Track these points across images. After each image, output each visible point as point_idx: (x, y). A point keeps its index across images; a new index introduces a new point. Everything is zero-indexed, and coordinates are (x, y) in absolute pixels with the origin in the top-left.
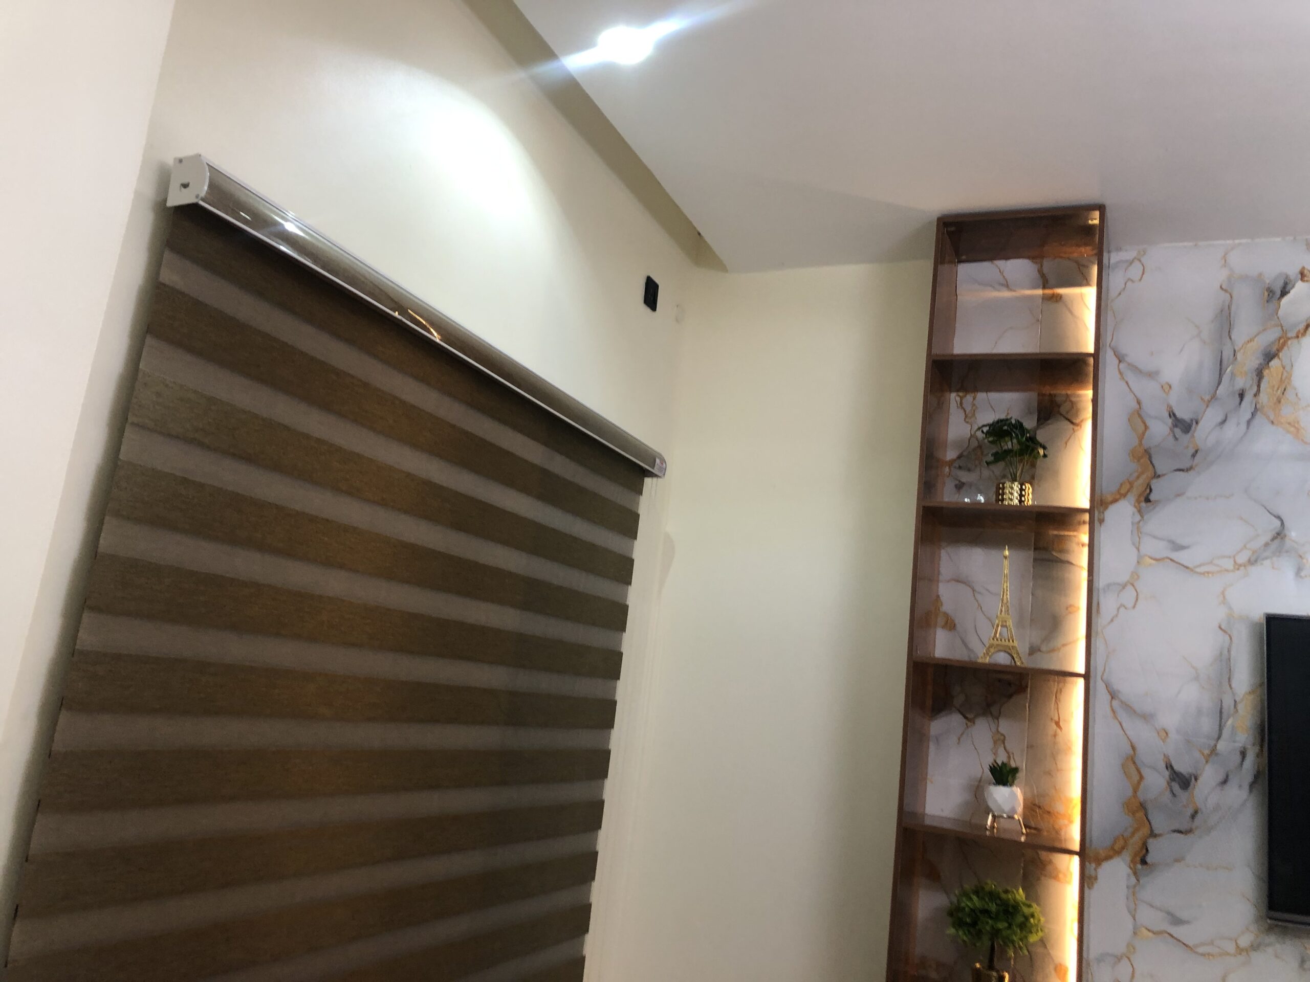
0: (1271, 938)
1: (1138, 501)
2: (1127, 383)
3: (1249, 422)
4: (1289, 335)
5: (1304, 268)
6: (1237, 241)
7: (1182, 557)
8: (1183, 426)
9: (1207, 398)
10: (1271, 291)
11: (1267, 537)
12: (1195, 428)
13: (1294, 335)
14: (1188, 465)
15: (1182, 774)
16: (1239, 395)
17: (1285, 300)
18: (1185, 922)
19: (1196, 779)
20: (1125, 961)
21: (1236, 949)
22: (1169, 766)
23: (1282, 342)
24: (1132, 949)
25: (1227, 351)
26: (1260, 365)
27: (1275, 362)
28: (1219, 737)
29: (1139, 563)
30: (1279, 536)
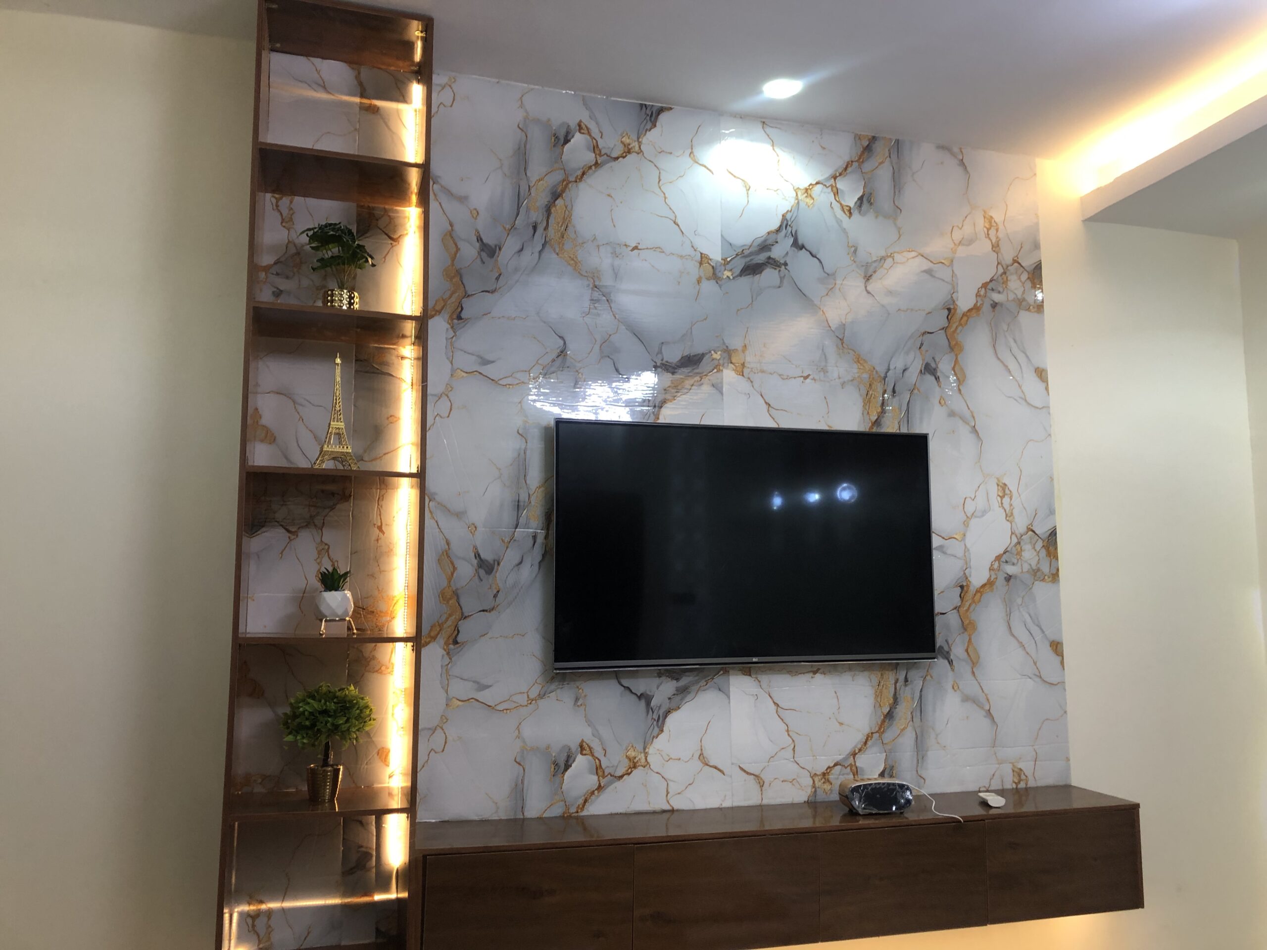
0: (553, 687)
1: (451, 318)
2: (440, 204)
3: (540, 252)
4: (571, 179)
5: (580, 121)
6: (532, 86)
7: (487, 370)
8: (489, 251)
9: (508, 227)
10: (557, 138)
11: (554, 355)
12: (499, 254)
13: (574, 179)
14: (494, 288)
15: (487, 561)
16: (533, 226)
17: (567, 147)
18: (488, 687)
19: (499, 564)
20: (439, 731)
21: (528, 701)
22: (477, 555)
23: (565, 185)
24: (445, 719)
25: (524, 187)
26: (548, 201)
27: (560, 202)
28: (517, 525)
29: (452, 375)
30: (563, 353)
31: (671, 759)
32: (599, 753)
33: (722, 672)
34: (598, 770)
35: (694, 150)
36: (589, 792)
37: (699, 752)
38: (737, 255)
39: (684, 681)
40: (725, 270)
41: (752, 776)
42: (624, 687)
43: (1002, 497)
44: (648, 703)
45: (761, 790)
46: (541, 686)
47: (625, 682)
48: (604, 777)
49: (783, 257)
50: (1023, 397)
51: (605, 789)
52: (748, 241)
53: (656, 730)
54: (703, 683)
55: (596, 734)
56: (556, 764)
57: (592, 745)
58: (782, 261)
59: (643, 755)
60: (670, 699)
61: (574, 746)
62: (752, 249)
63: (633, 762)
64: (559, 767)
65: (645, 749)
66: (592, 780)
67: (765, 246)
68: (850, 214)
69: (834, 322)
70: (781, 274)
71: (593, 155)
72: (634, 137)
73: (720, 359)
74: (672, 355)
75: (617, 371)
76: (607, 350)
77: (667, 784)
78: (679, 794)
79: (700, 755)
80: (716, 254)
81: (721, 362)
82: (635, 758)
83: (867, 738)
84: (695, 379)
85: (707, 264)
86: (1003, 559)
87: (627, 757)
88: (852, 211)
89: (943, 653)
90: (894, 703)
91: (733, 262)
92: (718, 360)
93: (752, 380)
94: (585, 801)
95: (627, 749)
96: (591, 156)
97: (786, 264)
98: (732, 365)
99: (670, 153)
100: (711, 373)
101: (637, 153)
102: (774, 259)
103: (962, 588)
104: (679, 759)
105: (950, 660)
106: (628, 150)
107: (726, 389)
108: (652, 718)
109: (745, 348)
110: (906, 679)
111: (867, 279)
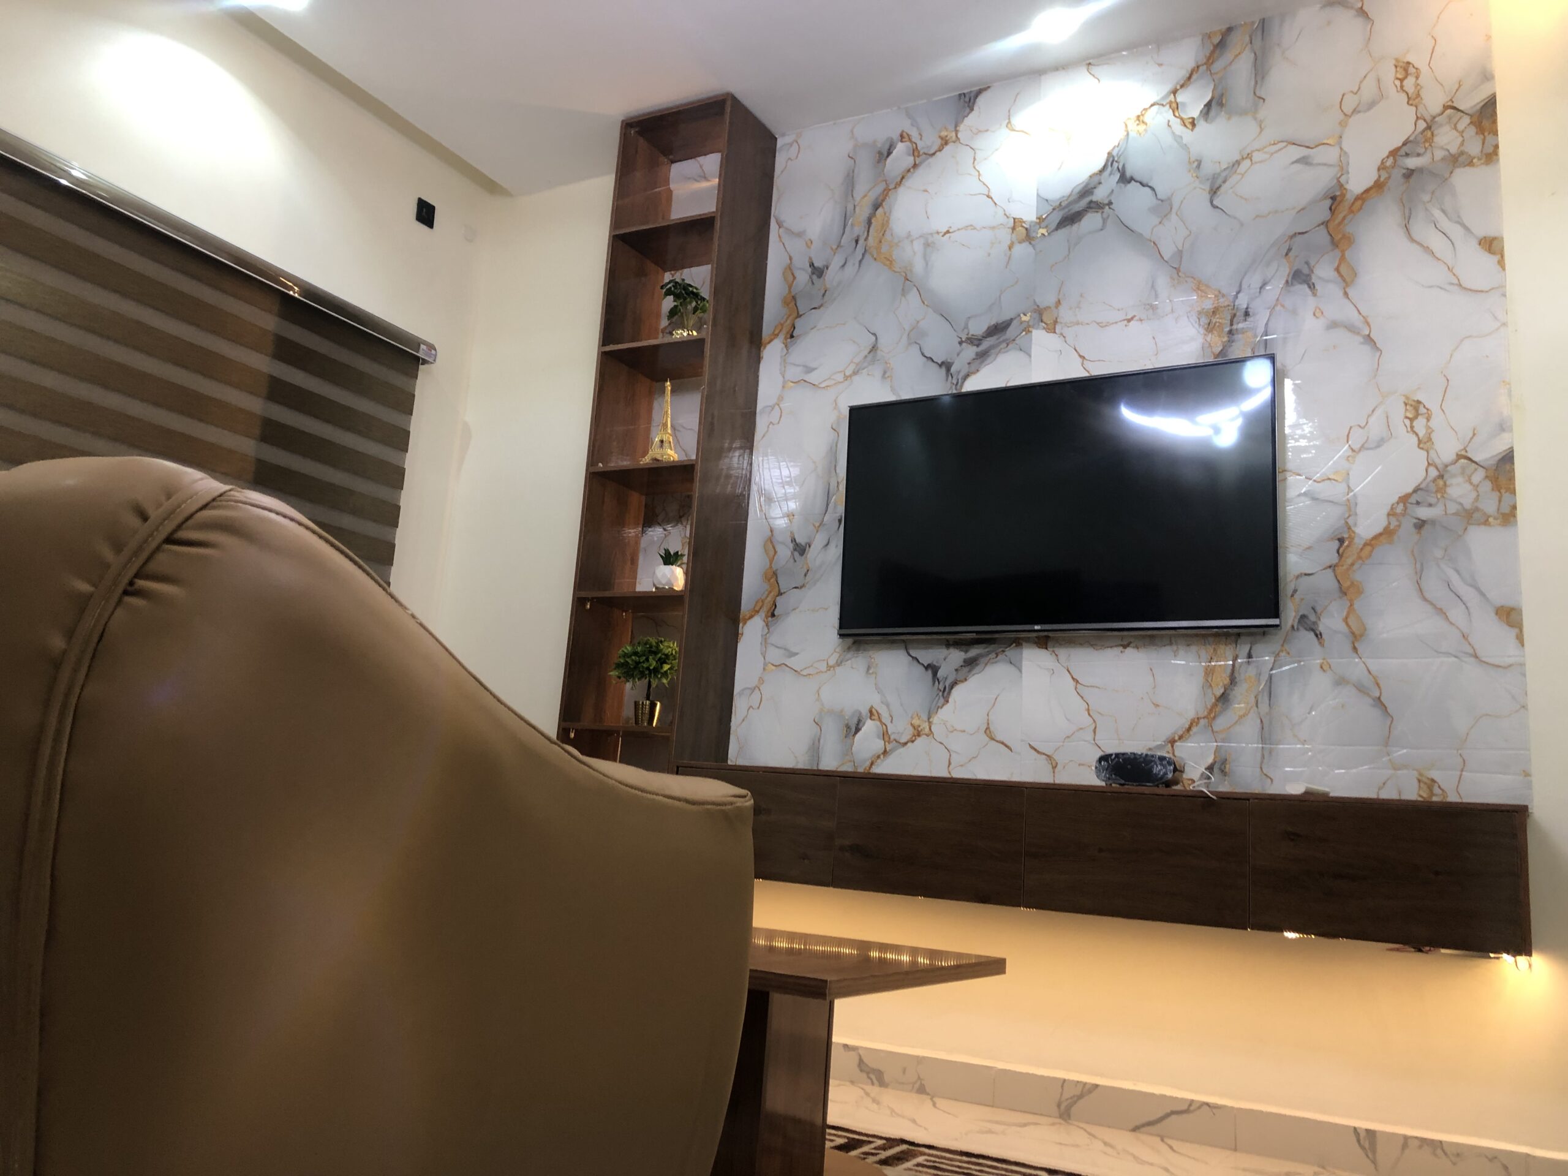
0: (849, 655)
1: (788, 337)
2: (784, 244)
3: (860, 262)
4: (890, 187)
5: (903, 131)
6: (861, 117)
7: (812, 377)
8: (818, 272)
9: (835, 247)
10: (881, 153)
11: (866, 352)
12: (826, 273)
13: (893, 187)
14: (819, 304)
15: (800, 544)
16: (856, 240)
17: (889, 159)
18: (797, 654)
19: (810, 546)
20: (757, 691)
21: (827, 667)
22: (794, 540)
23: (886, 193)
24: (761, 680)
25: (850, 207)
26: (870, 214)
27: (880, 210)
28: (826, 511)
29: (783, 387)
30: (874, 348)
31: (955, 730)
32: (886, 719)
33: (1014, 645)
34: (885, 735)
35: (1011, 120)
36: (876, 754)
37: (985, 726)
38: (1054, 209)
39: (974, 652)
40: (1040, 227)
41: (1044, 756)
42: (912, 658)
43: (1411, 420)
44: (935, 674)
45: (1054, 772)
46: (838, 655)
47: (913, 653)
48: (889, 742)
49: (1107, 197)
50: (1456, 281)
51: (889, 755)
52: (1067, 193)
53: (942, 700)
54: (993, 655)
55: (884, 701)
56: (848, 727)
57: (880, 712)
58: (1106, 202)
59: (927, 723)
60: (956, 670)
61: (865, 711)
62: (1071, 199)
63: (918, 730)
64: (851, 729)
65: (929, 719)
66: (879, 745)
67: (1086, 191)
68: (1193, 126)
69: (1168, 251)
70: (1105, 215)
71: (912, 158)
72: (952, 128)
73: (1029, 320)
74: (978, 328)
75: (923, 354)
76: (915, 337)
77: (950, 755)
78: (962, 766)
79: (987, 729)
80: (1029, 215)
81: (1031, 323)
82: (919, 726)
83: (1191, 724)
84: (1002, 346)
85: (1020, 228)
86: (1413, 500)
87: (911, 724)
88: (1196, 122)
89: (1308, 624)
90: (1231, 684)
91: (1049, 218)
92: (1028, 322)
93: (1064, 335)
94: (872, 764)
95: (912, 718)
96: (910, 160)
97: (1110, 203)
98: (1044, 324)
99: (987, 131)
100: (1019, 337)
101: (954, 142)
102: (1096, 203)
103: (1341, 541)
104: (964, 731)
105: (1318, 633)
106: (945, 142)
107: (1035, 350)
108: (938, 689)
109: (1059, 303)
110: (1250, 656)
111: (1214, 192)
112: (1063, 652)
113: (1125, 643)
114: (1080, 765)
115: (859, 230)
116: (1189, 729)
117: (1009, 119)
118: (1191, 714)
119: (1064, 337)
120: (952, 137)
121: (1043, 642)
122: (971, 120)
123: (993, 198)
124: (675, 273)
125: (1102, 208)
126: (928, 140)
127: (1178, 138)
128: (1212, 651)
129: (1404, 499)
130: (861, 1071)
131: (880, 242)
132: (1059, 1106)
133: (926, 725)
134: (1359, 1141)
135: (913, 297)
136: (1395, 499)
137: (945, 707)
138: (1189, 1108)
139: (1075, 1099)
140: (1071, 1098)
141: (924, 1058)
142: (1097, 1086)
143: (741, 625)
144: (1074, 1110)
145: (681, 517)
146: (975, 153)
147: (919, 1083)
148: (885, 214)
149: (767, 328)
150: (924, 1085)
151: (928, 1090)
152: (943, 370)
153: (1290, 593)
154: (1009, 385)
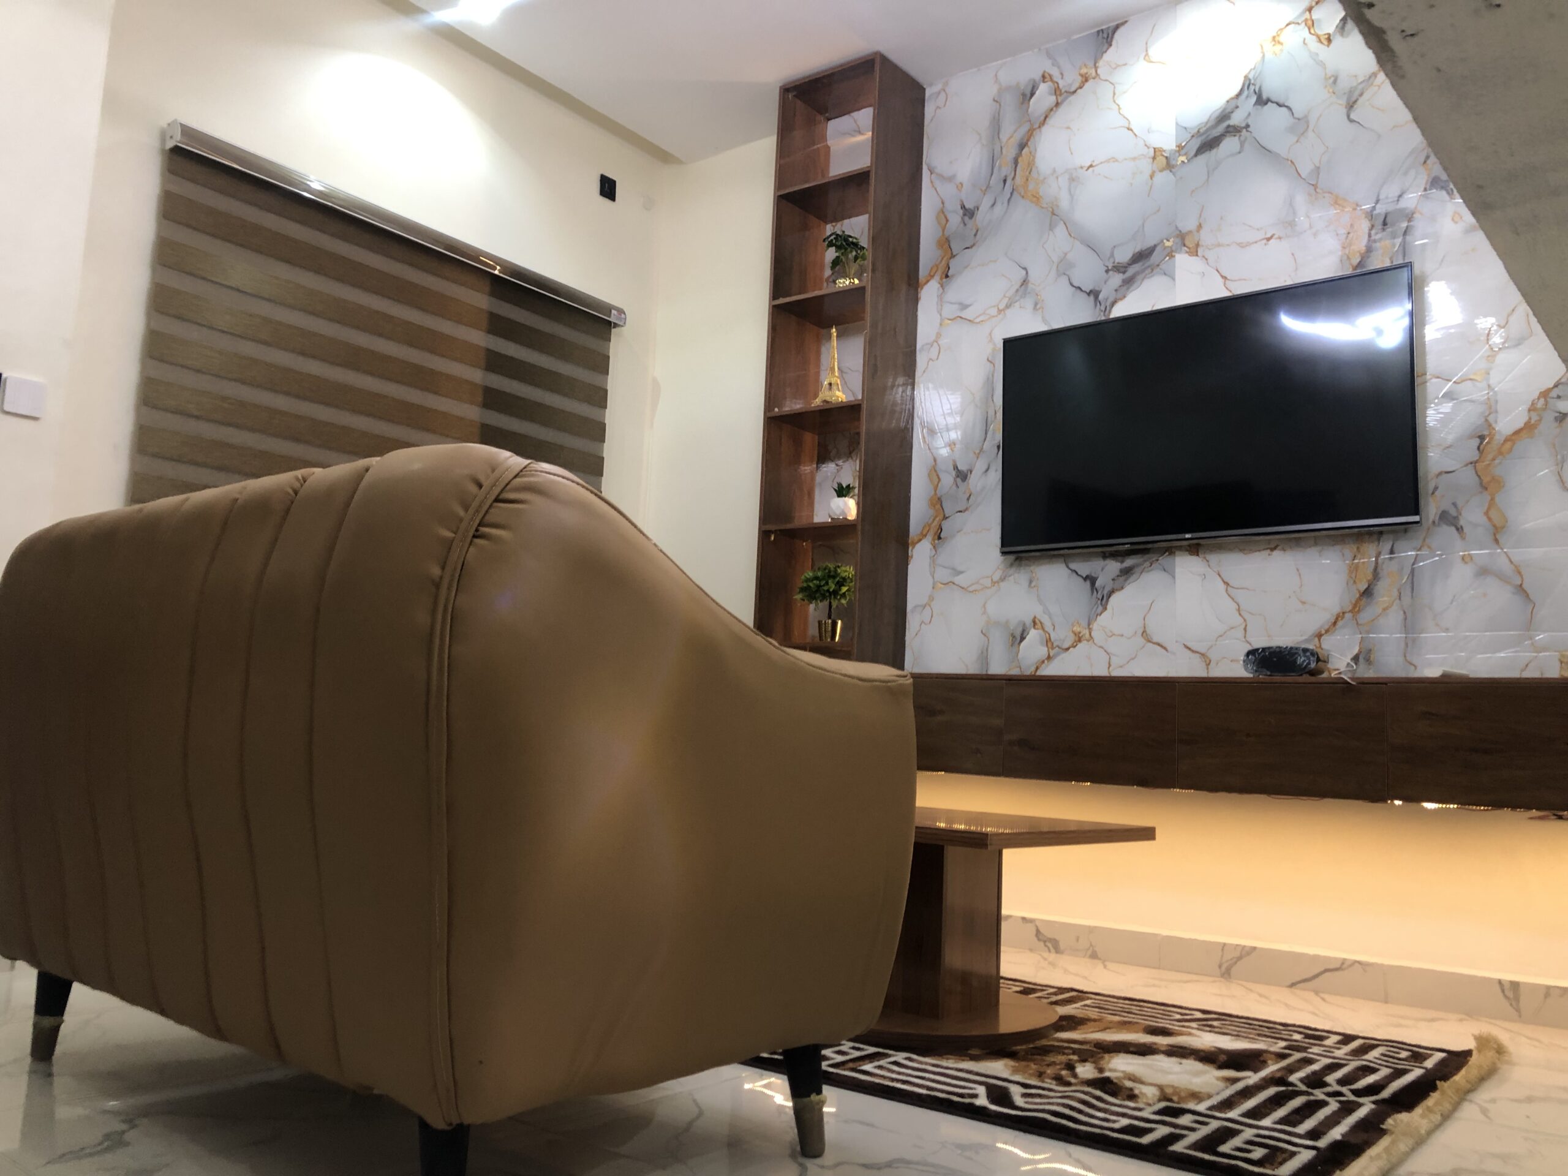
0: (1012, 571)
1: (943, 278)
2: (936, 189)
3: (1009, 200)
4: (1035, 127)
5: (1045, 72)
6: (1004, 60)
7: (966, 314)
8: (969, 213)
9: (984, 188)
10: (1024, 95)
11: (1017, 286)
12: (977, 214)
13: (1037, 126)
14: (972, 243)
15: (962, 471)
16: (1003, 181)
17: (1033, 100)
18: (963, 572)
19: (971, 473)
20: (928, 608)
21: (992, 583)
22: (956, 467)
23: (1030, 133)
24: (931, 598)
25: (997, 149)
26: (1016, 154)
27: (1026, 150)
28: (985, 439)
29: (941, 324)
30: (1025, 282)
31: (1114, 635)
32: (1048, 627)
33: (1167, 553)
34: (1048, 642)
35: (1149, 51)
36: (1041, 661)
37: (1142, 629)
38: (1193, 136)
39: (1129, 562)
40: (1180, 155)
41: (1198, 655)
42: (1071, 570)
44: (1093, 584)
45: (1208, 667)
46: (1001, 572)
47: (1073, 566)
48: (1053, 648)
49: (1244, 120)
51: (1054, 659)
52: (1205, 119)
53: (1100, 608)
54: (1147, 564)
55: (1046, 611)
56: (1013, 637)
57: (1042, 621)
58: (1243, 125)
59: (1087, 630)
60: (1113, 580)
61: (1028, 621)
62: (1209, 125)
63: (1079, 637)
64: (1016, 638)
65: (1089, 626)
66: (1043, 651)
67: (1224, 116)
68: (1328, 42)
69: (1305, 169)
70: (1242, 138)
71: (1054, 98)
72: (1091, 64)
73: (1172, 245)
74: (1123, 256)
75: (1072, 285)
76: (1063, 268)
77: (1110, 658)
78: (1121, 667)
79: (1143, 632)
80: (1169, 144)
81: (1174, 248)
82: (1080, 633)
83: (1337, 619)
84: (1147, 272)
85: (1161, 157)
86: (1554, 394)
87: (1073, 631)
88: (1331, 38)
89: (1449, 519)
90: (1374, 579)
91: (1187, 145)
92: (1171, 247)
93: (1206, 257)
94: (1037, 668)
95: (1073, 625)
96: (1052, 99)
97: (1248, 126)
98: (1186, 248)
99: (1125, 64)
100: (1163, 262)
101: (1094, 78)
102: (1234, 127)
103: (1482, 438)
104: (1122, 635)
105: (1459, 527)
106: (1085, 79)
107: (1178, 273)
108: (1097, 598)
109: (1200, 227)
110: (1392, 552)
111: (1351, 106)
112: (1214, 558)
113: (1273, 546)
114: (1232, 661)
115: (1006, 170)
116: (1335, 623)
117: (1147, 51)
118: (1337, 610)
119: (1206, 259)
120: (1091, 74)
121: (1194, 549)
122: (1110, 55)
123: (1134, 130)
124: (836, 225)
125: (1240, 131)
126: (1070, 79)
127: (1314, 56)
128: (1355, 550)
129: (1545, 394)
130: (1039, 940)
131: (1027, 180)
132: (1220, 967)
133: (1087, 632)
134: (1503, 991)
135: (1060, 230)
136: (1536, 395)
137: (1105, 613)
138: (1342, 966)
139: (1235, 960)
140: (1231, 959)
141: (1095, 927)
142: (1255, 948)
143: (910, 548)
144: (1234, 970)
145: (850, 453)
146: (1115, 88)
147: (1091, 948)
148: (1030, 153)
149: (923, 272)
150: (1096, 951)
151: (1099, 956)
152: (1092, 298)
153: (1431, 492)
154: (1155, 308)
